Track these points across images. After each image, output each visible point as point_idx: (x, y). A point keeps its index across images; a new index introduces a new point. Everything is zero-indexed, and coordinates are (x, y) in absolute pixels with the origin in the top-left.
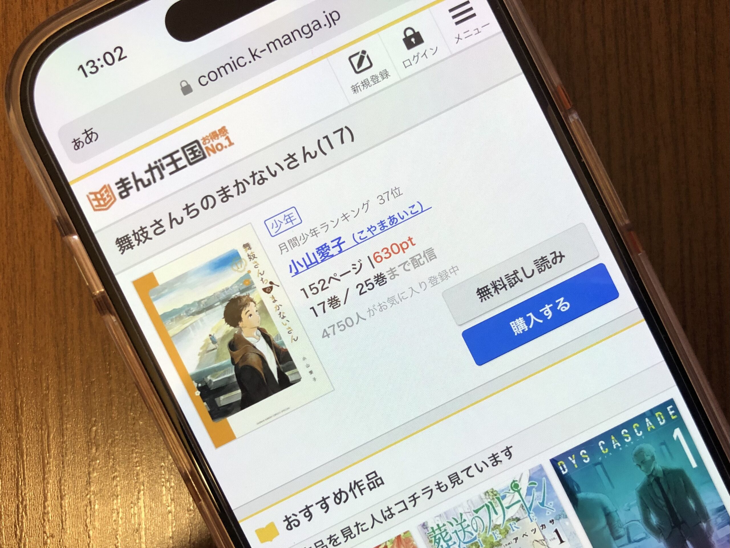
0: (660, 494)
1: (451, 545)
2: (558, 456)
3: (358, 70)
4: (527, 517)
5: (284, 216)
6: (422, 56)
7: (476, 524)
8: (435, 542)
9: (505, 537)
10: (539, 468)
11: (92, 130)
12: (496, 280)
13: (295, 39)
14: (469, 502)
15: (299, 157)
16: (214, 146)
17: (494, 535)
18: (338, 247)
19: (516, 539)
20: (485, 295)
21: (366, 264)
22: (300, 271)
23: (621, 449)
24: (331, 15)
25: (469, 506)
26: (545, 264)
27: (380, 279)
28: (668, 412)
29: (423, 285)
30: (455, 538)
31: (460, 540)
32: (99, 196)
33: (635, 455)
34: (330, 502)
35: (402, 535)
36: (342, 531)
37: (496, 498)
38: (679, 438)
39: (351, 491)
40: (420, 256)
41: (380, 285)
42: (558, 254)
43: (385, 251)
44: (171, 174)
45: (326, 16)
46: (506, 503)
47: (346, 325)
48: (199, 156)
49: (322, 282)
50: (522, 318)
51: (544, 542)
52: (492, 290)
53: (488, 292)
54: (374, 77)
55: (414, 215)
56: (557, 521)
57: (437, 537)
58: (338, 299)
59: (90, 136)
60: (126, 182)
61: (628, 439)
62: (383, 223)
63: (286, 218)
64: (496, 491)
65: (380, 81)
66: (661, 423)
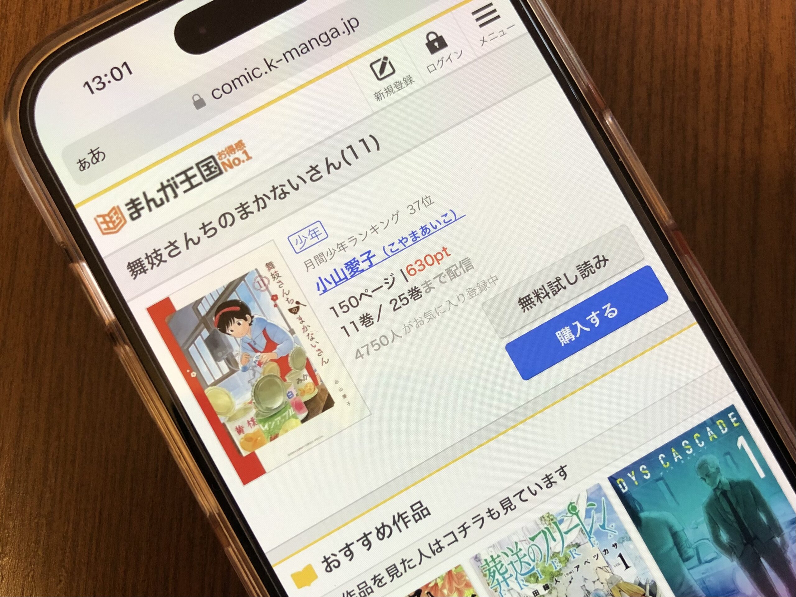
0: (728, 509)
1: (507, 579)
2: (616, 473)
3: (380, 77)
4: (587, 542)
5: (308, 231)
6: (447, 61)
7: (533, 554)
8: (490, 575)
9: (566, 566)
10: (597, 488)
11: (98, 150)
12: (538, 289)
13: (313, 48)
14: (524, 529)
15: (322, 168)
16: (231, 161)
17: (554, 564)
18: (368, 261)
19: (578, 567)
20: (528, 305)
21: (399, 278)
22: (328, 289)
23: (682, 462)
24: (349, 22)
25: (525, 534)
26: (588, 269)
27: (415, 293)
28: (729, 419)
29: (461, 297)
30: (511, 570)
31: (517, 572)
32: (108, 219)
33: (699, 468)
34: (373, 538)
35: (453, 570)
36: (387, 569)
37: (554, 523)
38: (744, 446)
39: (395, 525)
40: (456, 267)
41: (415, 300)
42: (601, 258)
43: (419, 263)
44: (185, 192)
45: (344, 23)
46: (564, 527)
47: (380, 344)
48: (214, 172)
50: (568, 327)
51: (608, 569)
52: (535, 299)
53: (531, 301)
54: (397, 84)
55: (448, 223)
56: (621, 544)
57: (492, 570)
58: (371, 316)
59: (97, 156)
60: (136, 202)
61: (689, 450)
62: (415, 233)
63: (311, 233)
64: (552, 515)
65: (404, 87)
66: (724, 432)
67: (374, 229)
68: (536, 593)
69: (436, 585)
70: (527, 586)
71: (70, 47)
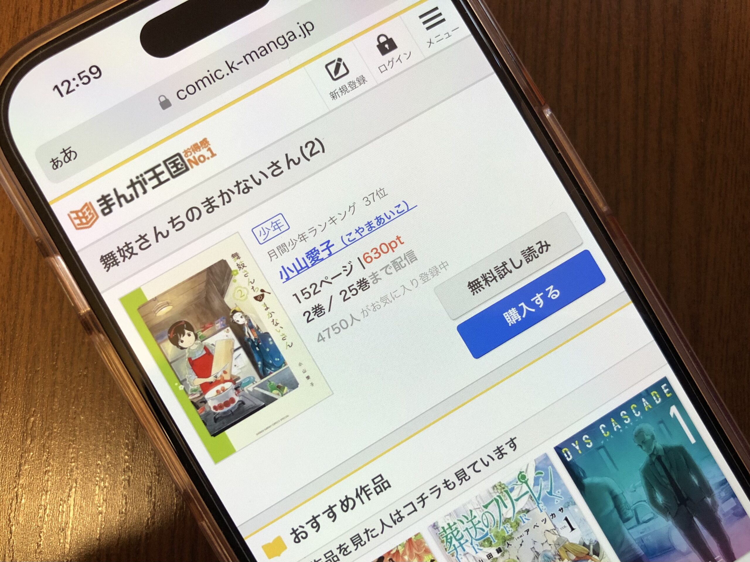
0: (663, 473)
1: (463, 544)
2: (562, 443)
3: (335, 77)
4: (536, 507)
5: (271, 224)
6: (397, 61)
7: (486, 520)
8: (447, 542)
9: (517, 530)
10: (545, 457)
11: (70, 149)
12: (486, 273)
13: (271, 51)
14: (478, 498)
15: (283, 164)
16: (197, 157)
17: (506, 529)
18: (327, 250)
19: (528, 531)
20: (477, 288)
21: (357, 265)
22: (290, 277)
23: (621, 431)
24: (305, 25)
25: (478, 502)
26: (532, 254)
28: (662, 390)
29: (414, 282)
30: (467, 536)
31: (472, 537)
33: (636, 436)
34: (337, 510)
35: (413, 537)
36: (351, 539)
37: (505, 491)
38: (676, 415)
39: (358, 497)
42: (544, 244)
43: (375, 251)
44: (153, 188)
45: (300, 27)
46: (514, 495)
47: (341, 328)
48: (181, 169)
49: (314, 286)
50: (515, 308)
51: (555, 531)
52: (483, 283)
53: (479, 284)
54: (351, 83)
55: (401, 214)
56: (567, 509)
57: (449, 537)
59: (69, 155)
60: (108, 199)
61: (627, 420)
62: (370, 223)
63: (274, 224)
64: (503, 484)
65: (358, 87)
66: (657, 402)
67: (333, 220)
68: (490, 556)
69: (398, 551)
70: (481, 550)
71: (41, 52)
